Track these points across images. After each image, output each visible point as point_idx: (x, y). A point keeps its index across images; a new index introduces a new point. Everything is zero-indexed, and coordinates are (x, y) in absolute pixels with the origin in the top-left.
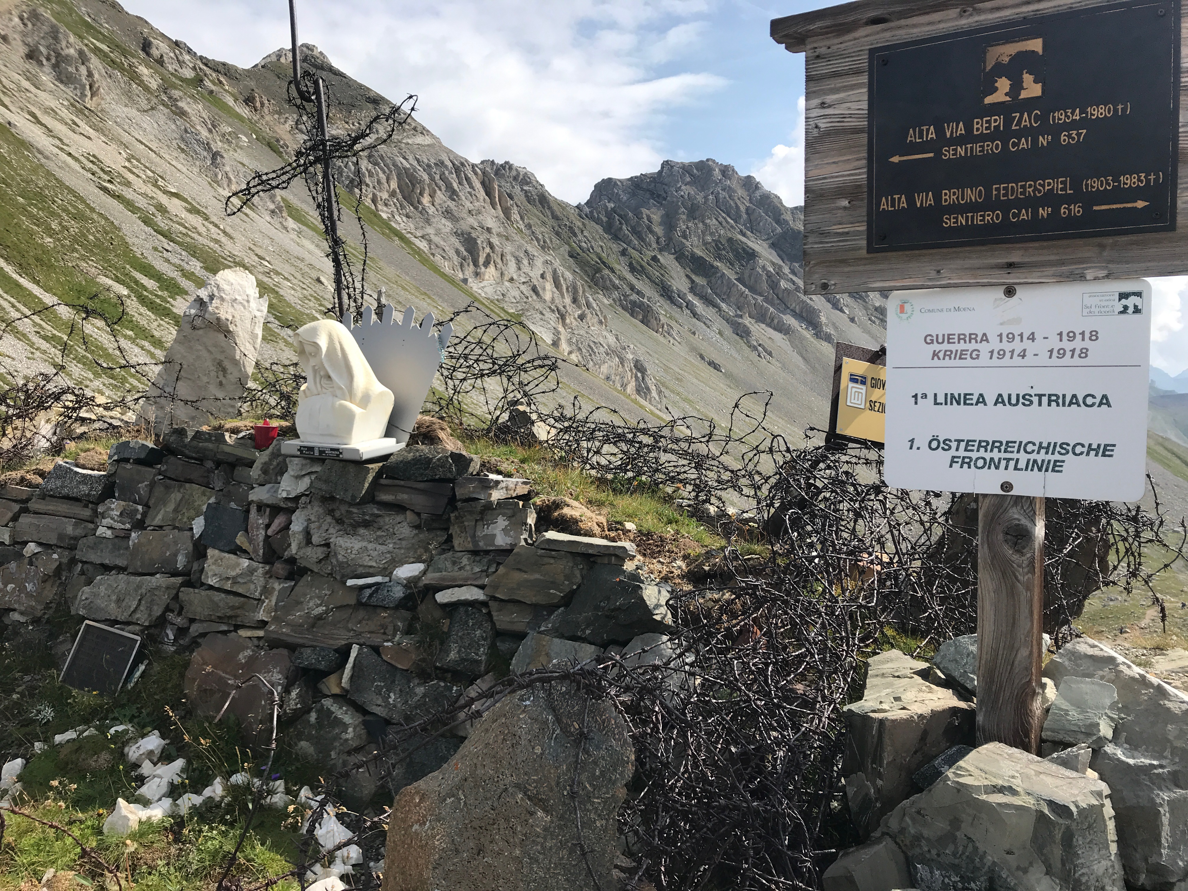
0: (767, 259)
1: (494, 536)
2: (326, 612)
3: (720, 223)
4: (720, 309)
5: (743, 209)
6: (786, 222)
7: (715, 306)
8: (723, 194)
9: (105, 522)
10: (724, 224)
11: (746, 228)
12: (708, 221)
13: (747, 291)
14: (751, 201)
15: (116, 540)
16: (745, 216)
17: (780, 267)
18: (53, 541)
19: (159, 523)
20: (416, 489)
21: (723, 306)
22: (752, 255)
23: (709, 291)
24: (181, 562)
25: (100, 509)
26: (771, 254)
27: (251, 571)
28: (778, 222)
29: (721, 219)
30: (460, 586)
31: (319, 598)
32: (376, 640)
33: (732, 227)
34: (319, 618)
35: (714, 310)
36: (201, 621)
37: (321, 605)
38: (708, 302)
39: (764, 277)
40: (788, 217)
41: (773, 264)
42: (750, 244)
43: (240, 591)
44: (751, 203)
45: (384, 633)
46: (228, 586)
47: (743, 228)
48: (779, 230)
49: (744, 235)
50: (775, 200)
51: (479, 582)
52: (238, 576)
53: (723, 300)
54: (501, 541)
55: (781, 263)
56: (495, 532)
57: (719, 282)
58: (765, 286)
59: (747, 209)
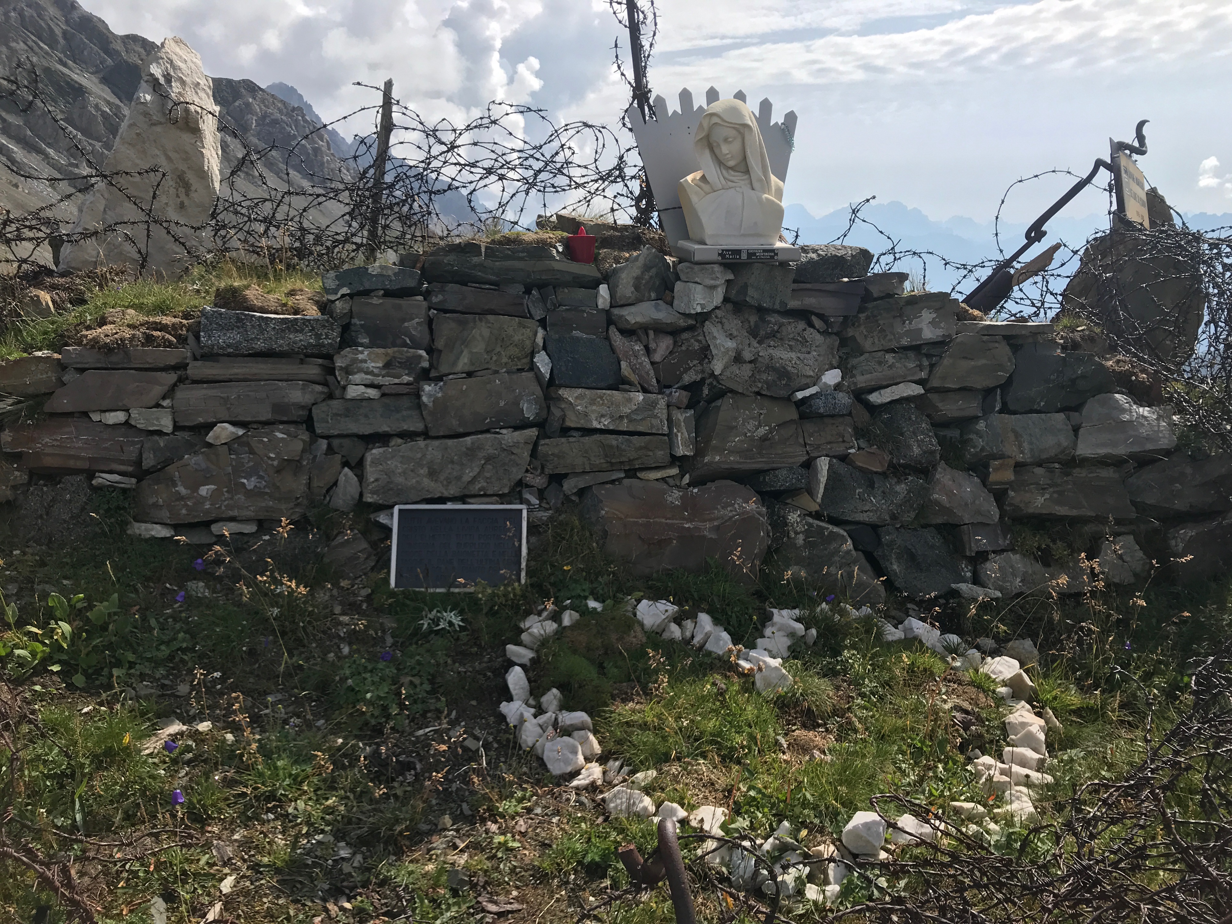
0: (100, 97)
1: (920, 330)
2: (771, 431)
3: (31, 48)
4: (47, 156)
5: (58, 32)
6: (118, 53)
7: (39, 151)
8: (28, 12)
9: (358, 377)
10: (36, 48)
11: (66, 56)
12: (13, 44)
13: (79, 135)
14: (67, 22)
15: (386, 400)
16: (62, 41)
17: (118, 107)
18: (266, 415)
19: (467, 369)
20: (825, 291)
21: (51, 151)
22: (79, 91)
23: (29, 133)
24: (529, 411)
25: (339, 362)
26: (103, 90)
27: (652, 405)
28: (107, 52)
29: (30, 43)
30: (897, 384)
31: (753, 418)
32: (840, 449)
33: (47, 53)
34: (764, 439)
35: (39, 158)
36: (576, 474)
37: (760, 426)
38: (30, 147)
39: (100, 119)
40: (118, 46)
41: (108, 103)
42: (75, 77)
43: (641, 428)
44: (68, 25)
45: (844, 441)
46: (624, 426)
47: (62, 56)
48: (109, 61)
49: (65, 65)
50: (99, 25)
51: (916, 378)
52: (634, 412)
53: (49, 145)
54: (929, 334)
55: (117, 102)
56: (920, 326)
57: (41, 122)
58: (102, 129)
59: (65, 33)
